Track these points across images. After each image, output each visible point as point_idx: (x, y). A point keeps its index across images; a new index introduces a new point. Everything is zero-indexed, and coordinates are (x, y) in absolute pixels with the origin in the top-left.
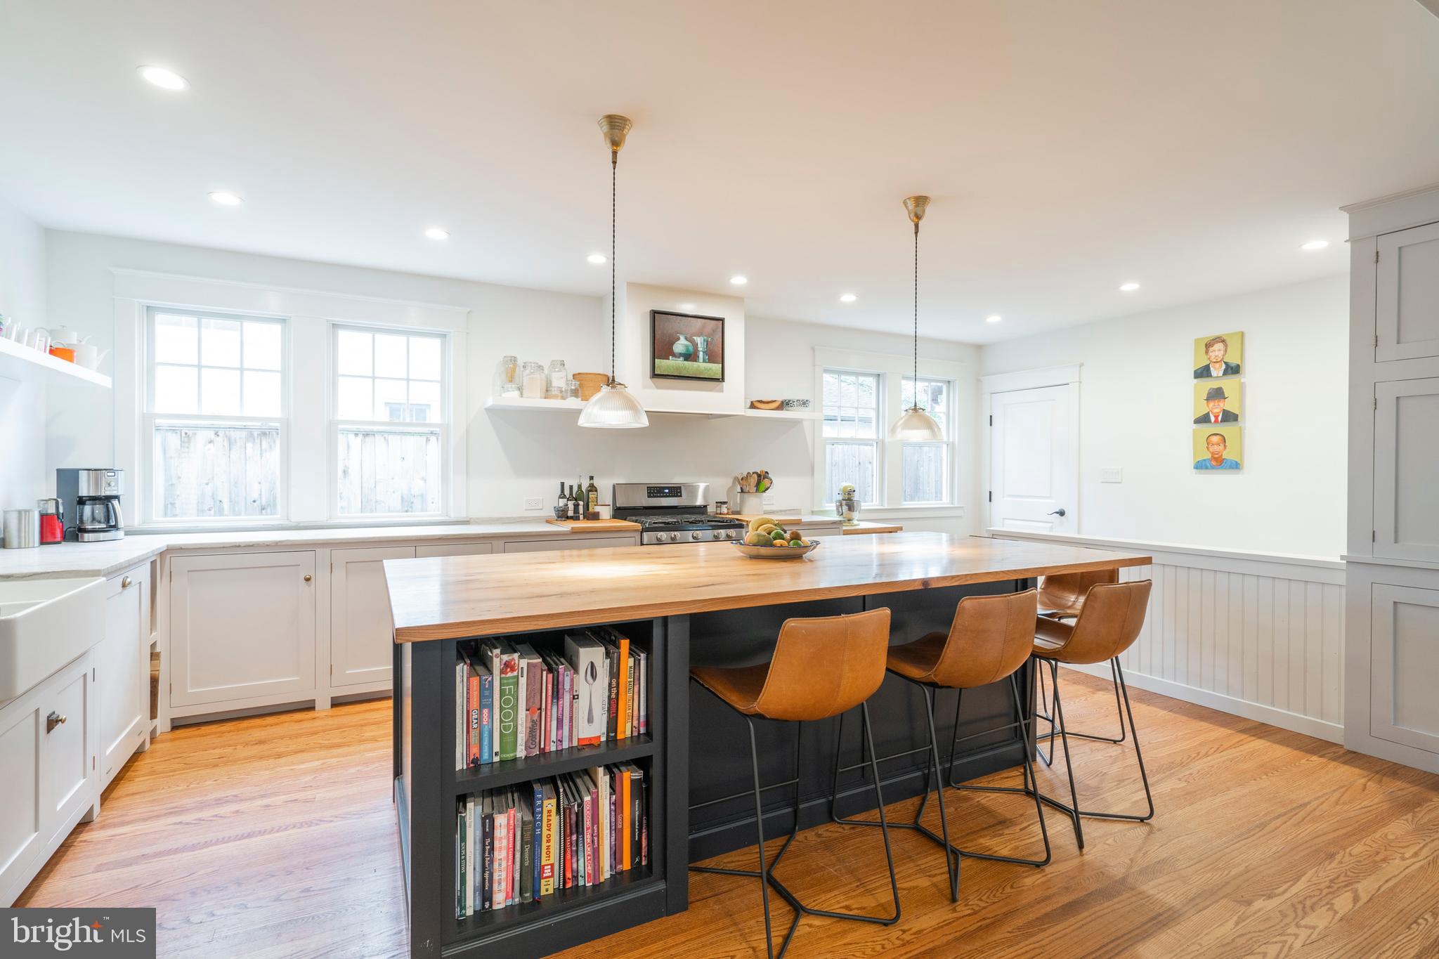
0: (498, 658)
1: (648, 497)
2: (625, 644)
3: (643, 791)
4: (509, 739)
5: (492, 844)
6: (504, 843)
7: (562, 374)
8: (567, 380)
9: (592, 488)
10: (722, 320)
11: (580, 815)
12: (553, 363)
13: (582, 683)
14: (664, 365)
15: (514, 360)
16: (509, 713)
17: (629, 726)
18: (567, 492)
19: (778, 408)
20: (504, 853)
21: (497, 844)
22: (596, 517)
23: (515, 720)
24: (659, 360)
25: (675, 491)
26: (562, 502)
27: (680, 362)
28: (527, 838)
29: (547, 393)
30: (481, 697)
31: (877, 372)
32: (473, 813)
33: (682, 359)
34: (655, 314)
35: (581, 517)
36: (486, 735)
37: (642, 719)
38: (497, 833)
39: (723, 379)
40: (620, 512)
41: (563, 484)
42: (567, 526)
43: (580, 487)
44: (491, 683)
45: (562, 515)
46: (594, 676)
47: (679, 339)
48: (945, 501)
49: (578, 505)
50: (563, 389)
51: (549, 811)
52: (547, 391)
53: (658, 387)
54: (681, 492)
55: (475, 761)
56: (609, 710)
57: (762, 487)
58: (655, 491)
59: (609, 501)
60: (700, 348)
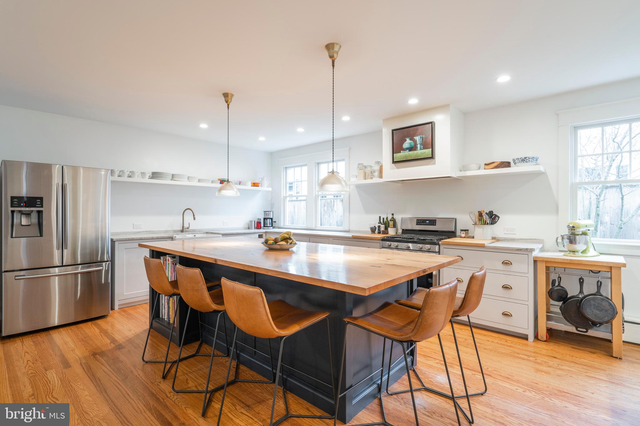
1: (417, 224)
9: (393, 219)
10: (433, 123)
14: (398, 156)
18: (382, 221)
24: (395, 154)
25: (433, 222)
27: (407, 153)
33: (408, 151)
34: (393, 131)
39: (434, 158)
41: (380, 217)
43: (387, 218)
45: (373, 231)
47: (406, 140)
54: (435, 223)
58: (420, 222)
60: (418, 142)
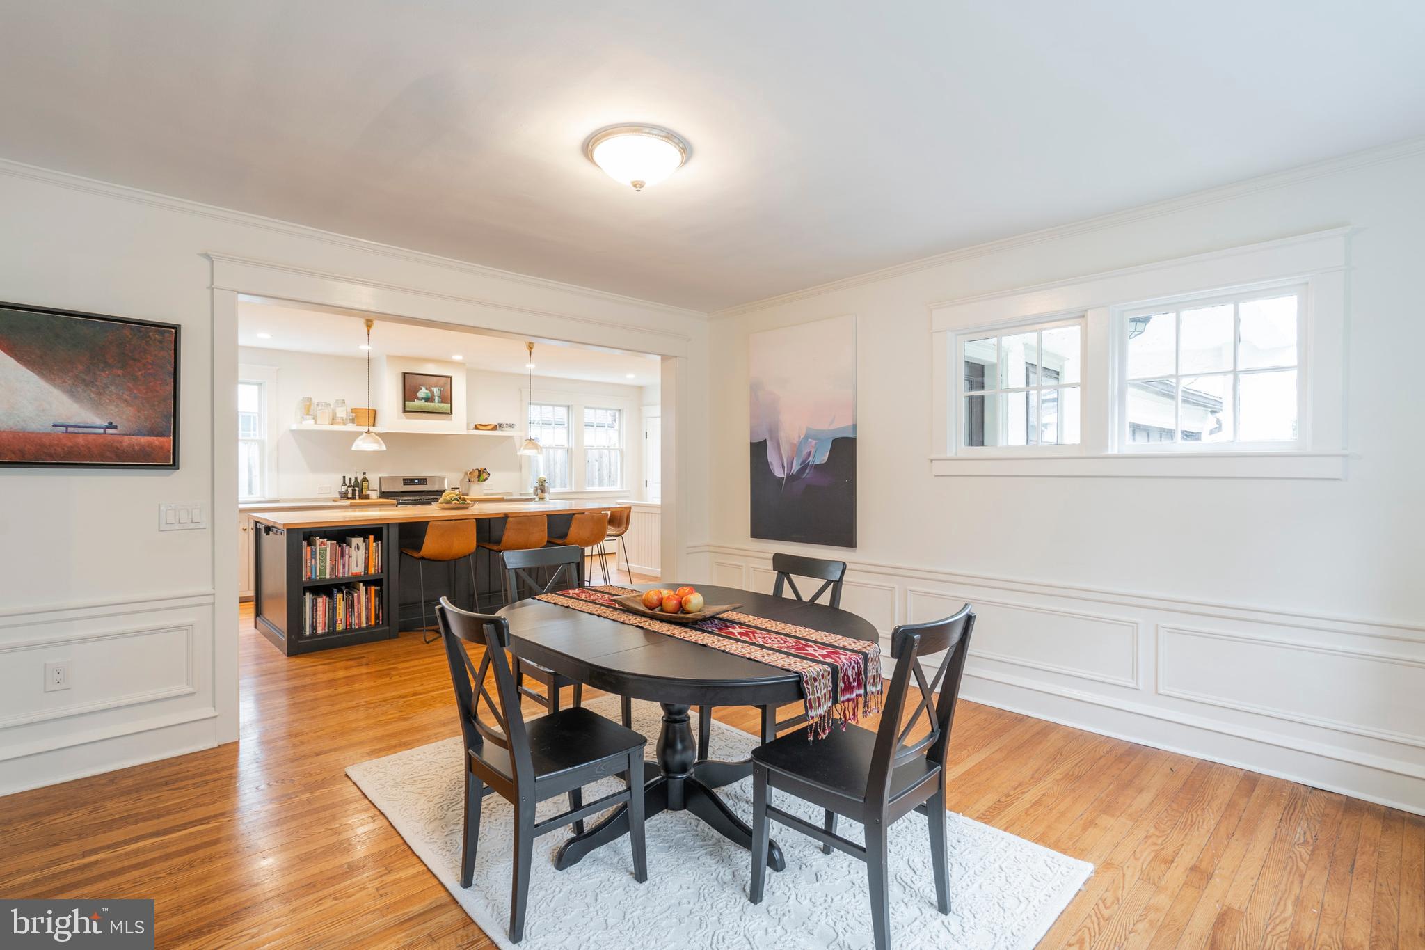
0: (318, 540)
1: (404, 485)
2: (372, 537)
3: (379, 594)
4: (323, 571)
5: (316, 609)
6: (321, 608)
7: (344, 408)
8: (347, 413)
9: (365, 480)
10: (451, 377)
11: (352, 601)
12: (337, 401)
13: (353, 551)
14: (410, 404)
15: (310, 400)
16: (323, 561)
17: (374, 569)
18: (347, 482)
19: (492, 429)
20: (321, 613)
21: (318, 609)
22: (367, 497)
23: (325, 564)
24: (408, 401)
25: (423, 481)
26: (344, 489)
27: (422, 403)
28: (331, 607)
29: (333, 420)
30: (311, 554)
31: (568, 404)
32: (308, 597)
33: (423, 401)
34: (405, 374)
35: (357, 497)
36: (314, 569)
37: (380, 567)
38: (318, 605)
39: (452, 414)
40: (384, 495)
41: (344, 477)
42: (348, 502)
43: (356, 479)
44: (316, 549)
45: (344, 496)
46: (358, 549)
47: (421, 389)
48: (617, 487)
49: (355, 490)
50: (344, 419)
51: (340, 599)
52: (333, 419)
53: (408, 418)
54: (426, 482)
55: (309, 578)
56: (365, 563)
57: (482, 478)
58: (408, 481)
59: (377, 487)
60: (436, 394)
